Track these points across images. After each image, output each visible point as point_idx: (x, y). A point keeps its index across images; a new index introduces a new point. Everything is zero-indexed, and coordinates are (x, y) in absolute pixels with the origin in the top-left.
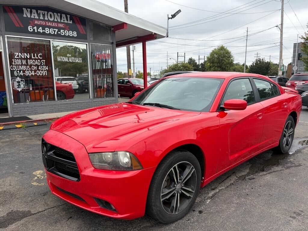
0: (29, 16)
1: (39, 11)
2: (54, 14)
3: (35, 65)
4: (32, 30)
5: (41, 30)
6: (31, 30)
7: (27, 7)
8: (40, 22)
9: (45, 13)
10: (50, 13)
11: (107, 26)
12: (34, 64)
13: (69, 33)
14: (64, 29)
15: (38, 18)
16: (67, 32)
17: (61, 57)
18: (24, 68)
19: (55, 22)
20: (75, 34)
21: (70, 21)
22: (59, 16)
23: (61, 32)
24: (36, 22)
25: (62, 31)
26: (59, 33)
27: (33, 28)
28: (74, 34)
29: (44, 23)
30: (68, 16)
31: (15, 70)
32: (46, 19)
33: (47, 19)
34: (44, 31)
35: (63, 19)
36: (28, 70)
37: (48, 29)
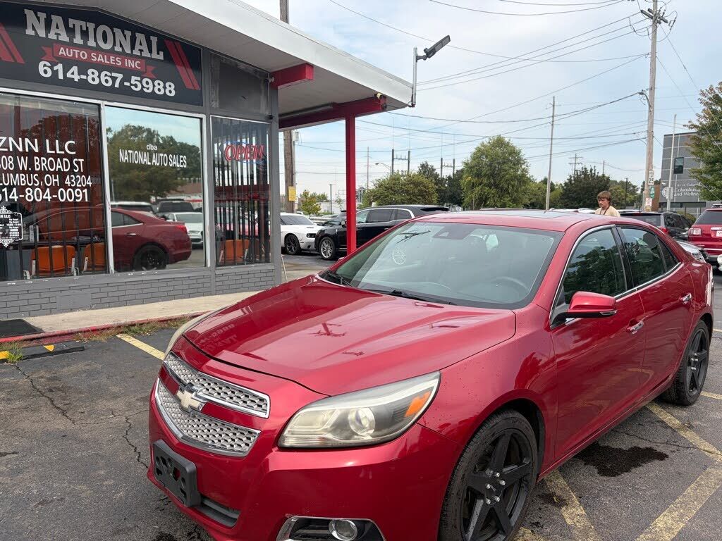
0: (42, 33)
1: (71, 22)
2: (112, 31)
3: (55, 173)
4: (49, 74)
5: (74, 74)
6: (45, 72)
7: (36, 8)
8: (74, 53)
9: (87, 28)
10: (102, 28)
11: (256, 70)
12: (52, 170)
13: (154, 86)
14: (141, 75)
15: (67, 40)
16: (147, 83)
17: (130, 151)
18: (21, 179)
19: (117, 54)
20: (170, 89)
21: (158, 54)
22: (128, 38)
23: (133, 82)
24: (62, 52)
25: (134, 78)
26: (127, 84)
27: (51, 68)
28: (168, 89)
29: (84, 55)
30: (152, 38)
32: (91, 43)
33: (94, 45)
34: (84, 77)
35: (137, 47)
36: (34, 188)
37: (96, 73)
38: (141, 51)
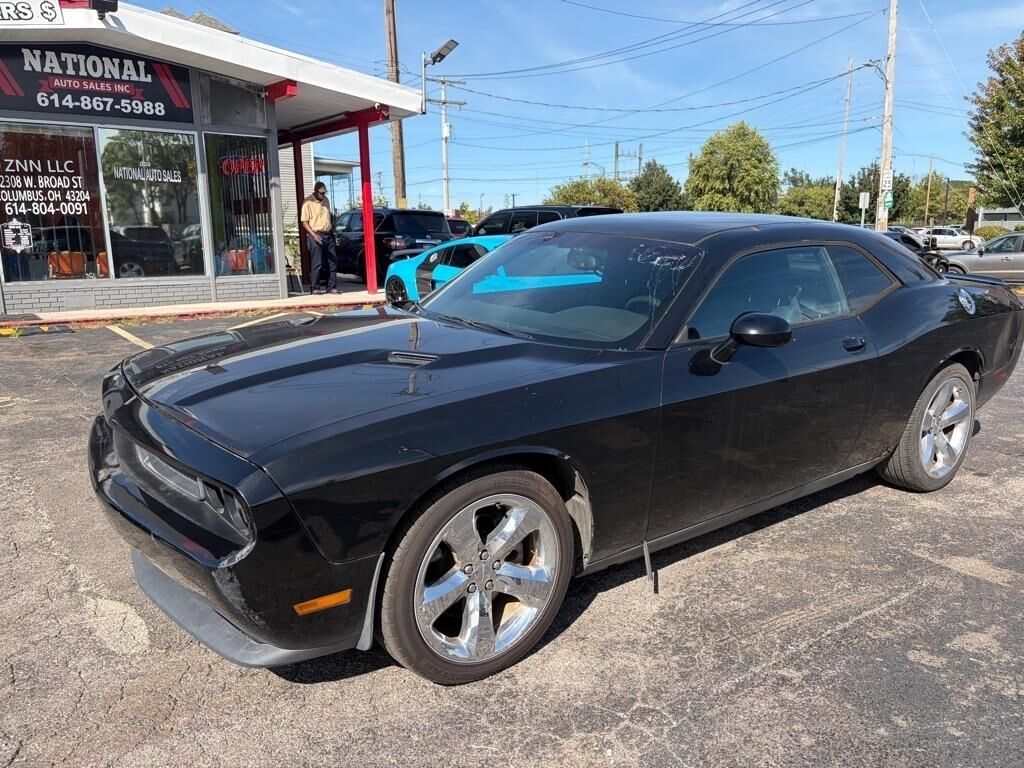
0: (38, 68)
1: (64, 56)
2: (101, 59)
3: (57, 189)
4: (47, 104)
5: (68, 101)
6: (43, 102)
7: (32, 47)
8: (67, 83)
9: (78, 59)
10: (93, 58)
11: (250, 85)
12: (55, 187)
13: (144, 107)
14: (130, 97)
15: (61, 72)
16: (137, 105)
17: (124, 168)
18: (27, 195)
19: (107, 80)
20: (160, 109)
21: (146, 77)
22: (117, 65)
23: (123, 105)
24: (57, 83)
25: (123, 101)
26: (117, 107)
27: (48, 98)
28: (158, 108)
29: (76, 84)
30: (139, 63)
31: (8, 201)
32: (83, 73)
33: (85, 74)
34: (77, 104)
35: (126, 72)
36: (39, 202)
37: (89, 99)
38: (129, 76)
